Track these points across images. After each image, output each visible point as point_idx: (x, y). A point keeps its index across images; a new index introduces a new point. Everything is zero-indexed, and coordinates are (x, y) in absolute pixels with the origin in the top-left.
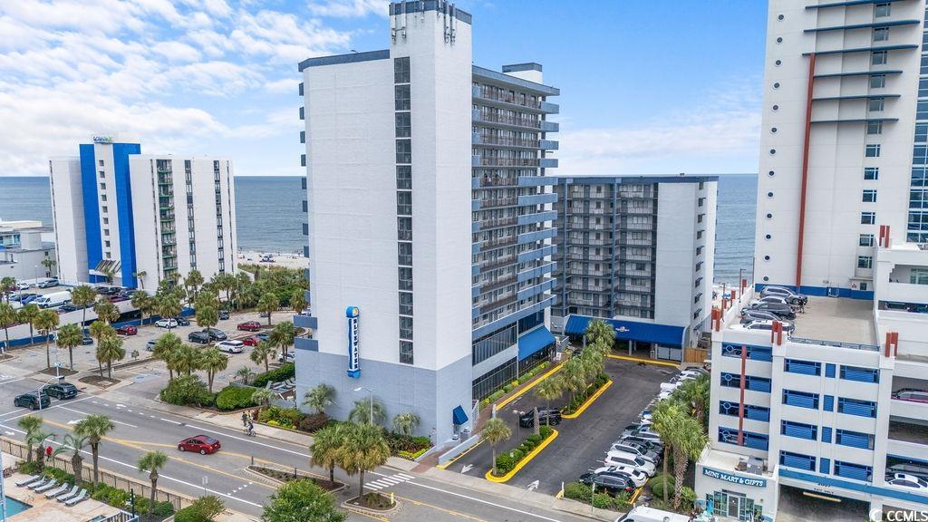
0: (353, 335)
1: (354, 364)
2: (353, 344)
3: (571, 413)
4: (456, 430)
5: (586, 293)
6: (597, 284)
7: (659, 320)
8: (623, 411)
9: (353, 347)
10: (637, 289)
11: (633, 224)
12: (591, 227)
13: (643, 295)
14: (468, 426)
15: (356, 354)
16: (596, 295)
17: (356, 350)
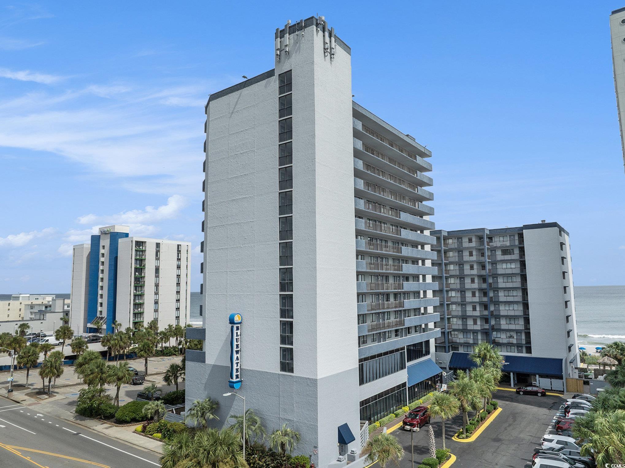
0: (235, 343)
1: (235, 374)
2: (235, 353)
3: (467, 437)
4: (342, 451)
5: (465, 331)
6: (475, 323)
7: (536, 353)
8: (522, 436)
9: (235, 356)
10: (512, 327)
11: (502, 268)
12: (465, 273)
13: (518, 332)
14: (356, 447)
15: (237, 363)
16: (475, 332)
17: (237, 359)
